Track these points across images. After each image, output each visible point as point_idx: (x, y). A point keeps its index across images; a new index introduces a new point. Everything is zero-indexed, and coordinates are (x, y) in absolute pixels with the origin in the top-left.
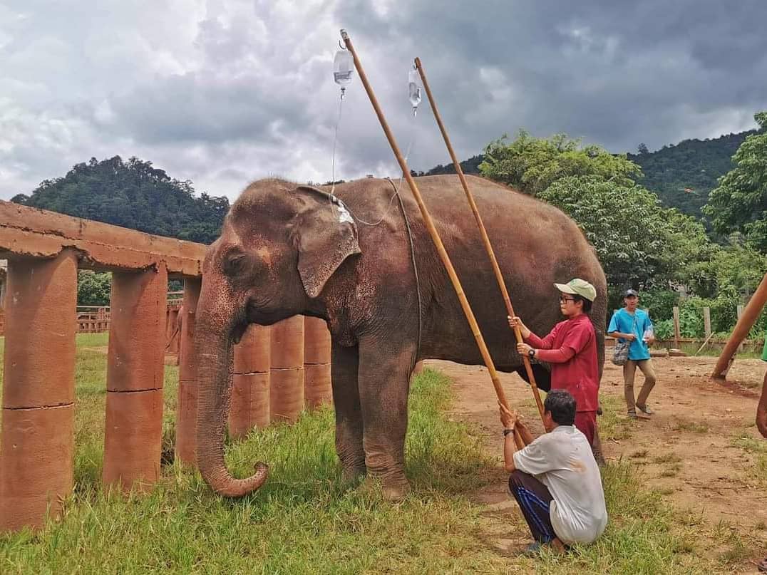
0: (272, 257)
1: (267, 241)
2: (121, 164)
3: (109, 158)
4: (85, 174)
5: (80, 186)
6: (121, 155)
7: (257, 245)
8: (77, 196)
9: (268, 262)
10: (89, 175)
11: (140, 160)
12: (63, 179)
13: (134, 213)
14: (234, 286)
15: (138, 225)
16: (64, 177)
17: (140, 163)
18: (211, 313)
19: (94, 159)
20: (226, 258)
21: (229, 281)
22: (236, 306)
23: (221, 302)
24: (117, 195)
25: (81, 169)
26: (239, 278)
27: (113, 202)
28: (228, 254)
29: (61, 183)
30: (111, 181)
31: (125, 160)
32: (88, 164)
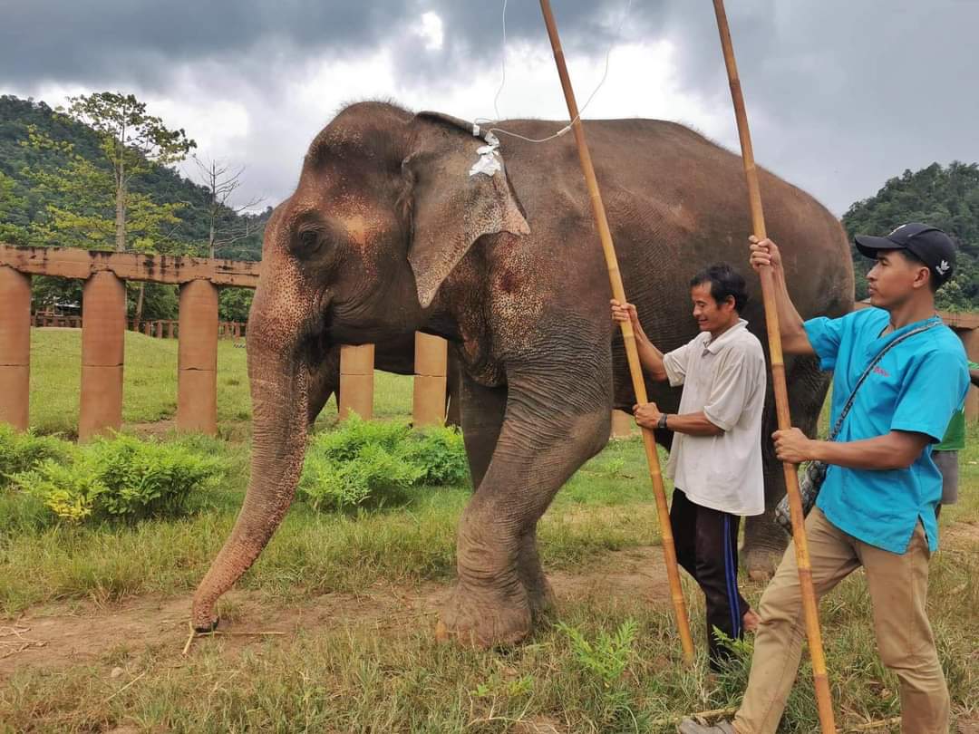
0: (368, 234)
1: (363, 207)
2: (940, 172)
3: (925, 168)
4: (898, 189)
5: (892, 206)
6: (938, 162)
7: (347, 212)
8: (890, 216)
9: (361, 240)
10: (902, 191)
11: (962, 164)
12: (874, 198)
13: (956, 228)
14: (306, 277)
15: (962, 243)
16: (875, 196)
17: (963, 167)
18: (268, 317)
19: (908, 171)
20: (294, 228)
21: (299, 267)
22: (309, 310)
23: (283, 301)
24: (934, 210)
25: (894, 186)
26: (315, 264)
27: (931, 218)
28: (298, 223)
29: (872, 204)
30: (928, 194)
31: (945, 166)
32: (901, 178)
